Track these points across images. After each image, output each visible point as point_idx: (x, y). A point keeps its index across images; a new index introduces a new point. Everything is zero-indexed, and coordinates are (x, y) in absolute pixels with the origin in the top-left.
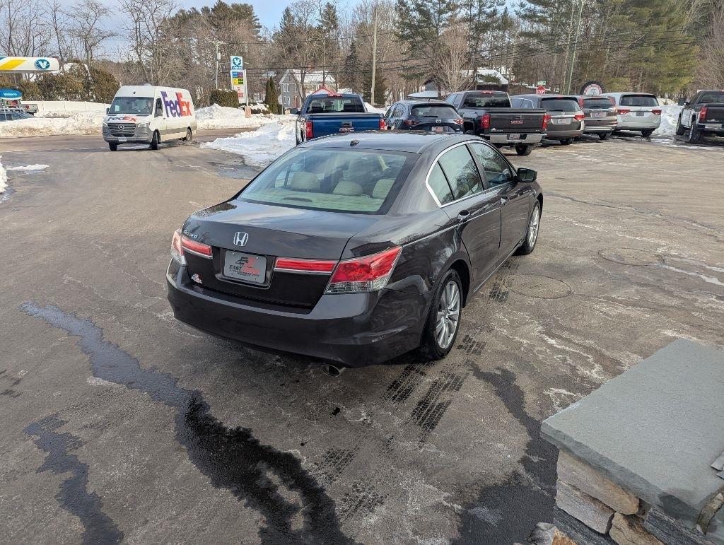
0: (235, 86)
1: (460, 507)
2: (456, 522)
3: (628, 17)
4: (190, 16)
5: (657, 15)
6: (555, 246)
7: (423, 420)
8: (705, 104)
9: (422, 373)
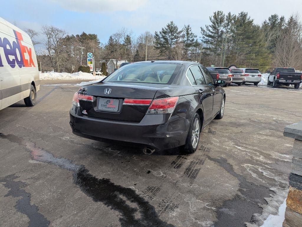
0: (89, 64)
1: (215, 209)
2: (215, 214)
3: (244, 43)
4: (71, 38)
5: (255, 42)
6: (231, 117)
7: (190, 175)
8: (278, 73)
9: (185, 159)
